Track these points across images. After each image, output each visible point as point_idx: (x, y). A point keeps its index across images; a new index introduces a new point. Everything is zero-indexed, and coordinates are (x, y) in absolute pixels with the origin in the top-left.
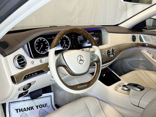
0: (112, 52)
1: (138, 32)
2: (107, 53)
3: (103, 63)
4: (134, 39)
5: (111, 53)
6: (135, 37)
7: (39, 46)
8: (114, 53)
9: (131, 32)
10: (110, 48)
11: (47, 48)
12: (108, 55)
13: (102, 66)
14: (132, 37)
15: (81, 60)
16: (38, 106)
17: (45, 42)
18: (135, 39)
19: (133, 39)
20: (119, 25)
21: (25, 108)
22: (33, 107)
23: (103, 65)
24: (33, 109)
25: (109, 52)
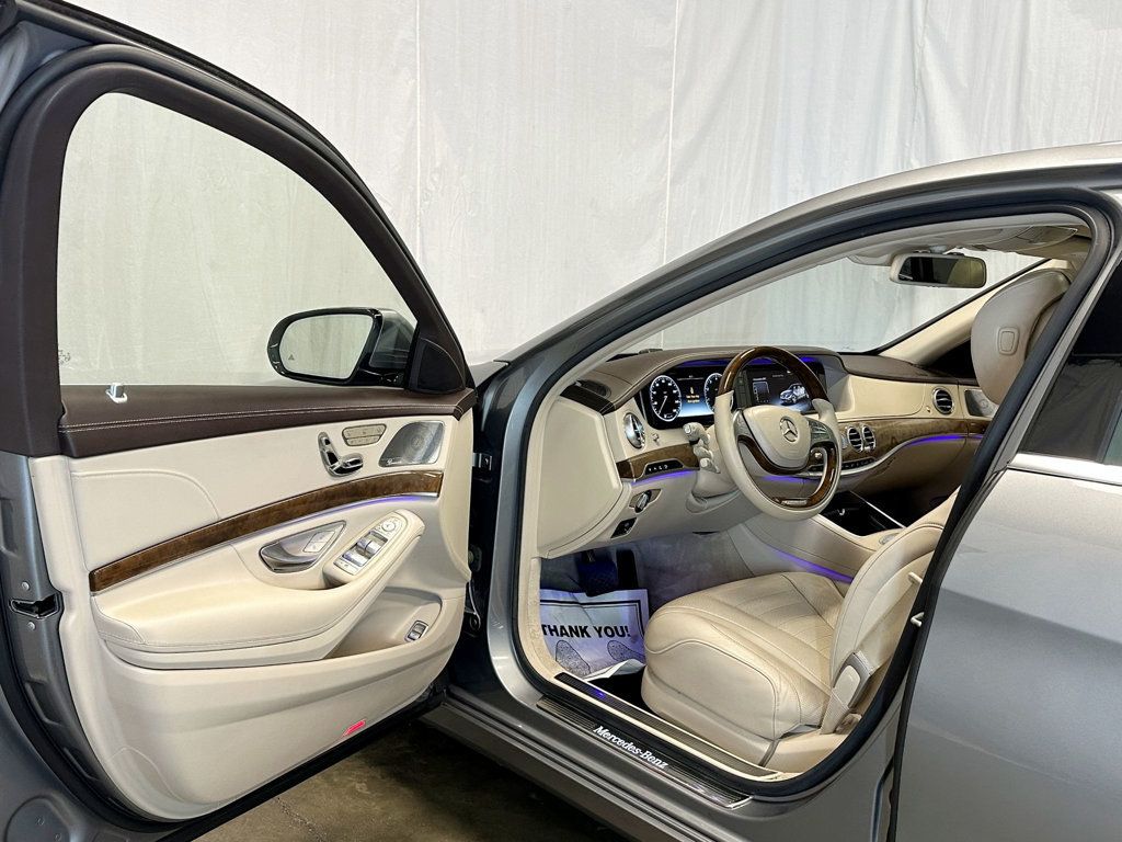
0: (866, 435)
1: (960, 380)
2: (851, 437)
3: (844, 468)
4: (944, 403)
5: (863, 437)
6: (949, 397)
7: (659, 398)
8: (872, 440)
9: (929, 376)
10: (858, 423)
11: (677, 406)
12: (853, 443)
13: (842, 477)
14: (938, 397)
15: (790, 431)
16: (600, 628)
17: (673, 388)
18: (950, 404)
19: (939, 403)
20: (883, 354)
21: (562, 627)
22: (586, 627)
23: (844, 473)
24: (588, 636)
25: (854, 435)
